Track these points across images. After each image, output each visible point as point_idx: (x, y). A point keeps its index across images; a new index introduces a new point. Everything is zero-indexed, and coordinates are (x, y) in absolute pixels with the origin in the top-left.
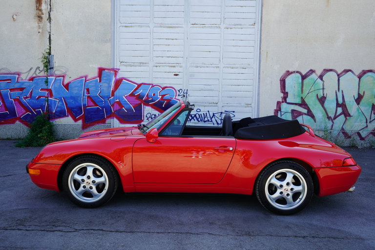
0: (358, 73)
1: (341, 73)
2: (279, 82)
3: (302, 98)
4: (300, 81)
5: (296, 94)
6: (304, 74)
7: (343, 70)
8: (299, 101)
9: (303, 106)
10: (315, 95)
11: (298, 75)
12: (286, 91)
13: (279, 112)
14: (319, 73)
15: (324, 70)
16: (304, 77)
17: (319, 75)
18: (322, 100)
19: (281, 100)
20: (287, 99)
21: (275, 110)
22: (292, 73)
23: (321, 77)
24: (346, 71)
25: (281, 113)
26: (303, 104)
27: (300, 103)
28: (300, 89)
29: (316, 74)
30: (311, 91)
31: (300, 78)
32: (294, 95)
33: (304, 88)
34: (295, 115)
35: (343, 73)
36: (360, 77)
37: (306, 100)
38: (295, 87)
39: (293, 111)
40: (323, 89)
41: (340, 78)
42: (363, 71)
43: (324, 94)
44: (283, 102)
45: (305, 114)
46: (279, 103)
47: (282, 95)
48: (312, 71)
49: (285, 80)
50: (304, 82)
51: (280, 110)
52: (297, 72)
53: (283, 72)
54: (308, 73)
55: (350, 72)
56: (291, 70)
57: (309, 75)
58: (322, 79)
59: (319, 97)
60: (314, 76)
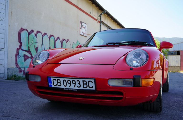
0: (49, 36)
1: (43, 35)
2: (18, 35)
3: (28, 47)
4: (28, 36)
5: (26, 44)
6: (29, 32)
7: (44, 33)
8: (27, 49)
9: (29, 52)
10: (34, 46)
11: (26, 32)
12: (21, 42)
13: (18, 55)
14: (35, 32)
15: (37, 31)
16: (29, 34)
17: (35, 34)
18: (37, 49)
19: (18, 47)
20: (22, 47)
21: (16, 54)
22: (24, 30)
23: (36, 35)
24: (45, 34)
25: (19, 57)
26: (29, 51)
27: (28, 50)
28: (27, 41)
29: (34, 33)
30: (32, 43)
31: (28, 34)
32: (25, 45)
33: (29, 41)
34: (26, 58)
35: (44, 35)
36: (49, 38)
37: (30, 49)
38: (25, 39)
39: (25, 55)
40: (37, 43)
41: (43, 37)
42: (50, 35)
43: (37, 46)
44: (20, 49)
45: (30, 58)
46: (18, 49)
47: (19, 44)
48: (32, 31)
49: (20, 34)
50: (29, 37)
51: (18, 54)
52: (26, 30)
53: (20, 28)
54: (31, 31)
55: (46, 35)
56: (23, 28)
57: (31, 33)
58: (36, 37)
59: (36, 47)
60: (33, 34)
